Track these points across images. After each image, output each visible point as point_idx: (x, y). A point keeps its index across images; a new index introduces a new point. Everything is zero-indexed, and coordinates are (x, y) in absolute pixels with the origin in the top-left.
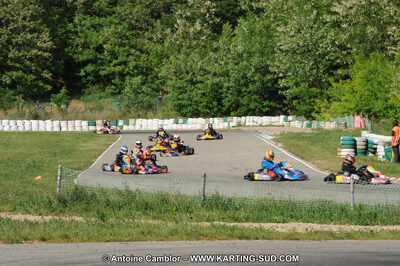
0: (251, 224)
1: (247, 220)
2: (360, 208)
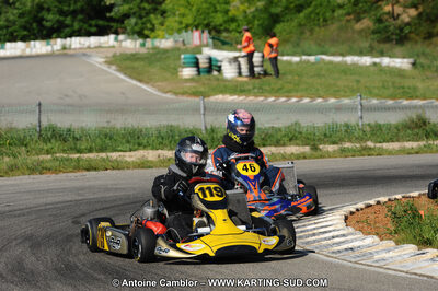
0: (95, 154)
2: (212, 131)
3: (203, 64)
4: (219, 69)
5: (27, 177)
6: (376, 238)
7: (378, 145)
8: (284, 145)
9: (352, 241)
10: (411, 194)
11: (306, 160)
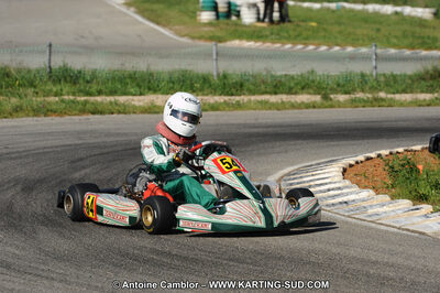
0: (104, 97)
1: (100, 93)
2: (225, 77)
3: (222, 8)
4: (238, 14)
5: (30, 119)
6: (372, 192)
7: (390, 96)
8: (296, 93)
9: (347, 194)
10: (414, 148)
11: (315, 110)
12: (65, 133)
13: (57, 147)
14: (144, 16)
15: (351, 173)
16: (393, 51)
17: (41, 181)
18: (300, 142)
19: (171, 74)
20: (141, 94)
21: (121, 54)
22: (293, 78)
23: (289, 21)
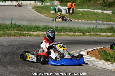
0: (26, 32)
1: (25, 31)
2: (57, 27)
3: (57, 10)
4: (61, 12)
5: (6, 37)
6: (95, 58)
7: (100, 34)
8: (76, 32)
9: (88, 59)
10: (106, 47)
11: (80, 37)
12: (15, 41)
13: (13, 44)
14: (36, 11)
15: (89, 53)
16: (101, 22)
17: (9, 53)
18: (77, 45)
19: (43, 26)
20: (35, 31)
21: (30, 21)
22: (75, 28)
23: (74, 14)
